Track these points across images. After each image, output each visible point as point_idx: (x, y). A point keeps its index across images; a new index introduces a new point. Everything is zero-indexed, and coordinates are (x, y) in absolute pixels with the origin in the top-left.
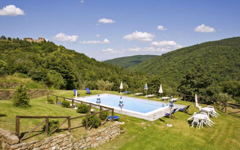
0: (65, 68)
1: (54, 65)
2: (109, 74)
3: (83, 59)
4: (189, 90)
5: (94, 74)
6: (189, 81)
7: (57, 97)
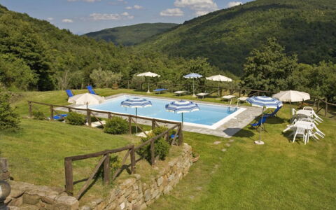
0: (33, 50)
1: (9, 44)
2: (98, 58)
3: (47, 31)
4: (261, 83)
5: (72, 58)
6: (260, 68)
7: (52, 106)
